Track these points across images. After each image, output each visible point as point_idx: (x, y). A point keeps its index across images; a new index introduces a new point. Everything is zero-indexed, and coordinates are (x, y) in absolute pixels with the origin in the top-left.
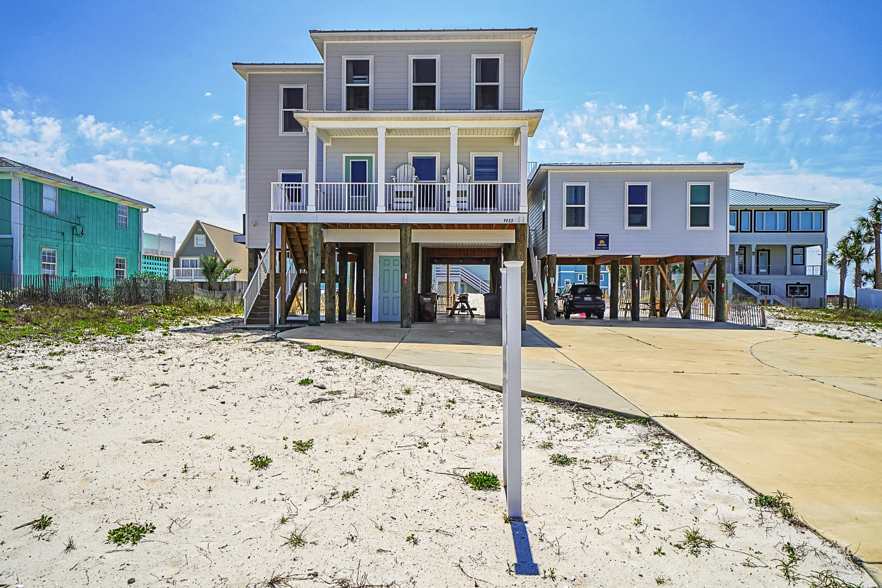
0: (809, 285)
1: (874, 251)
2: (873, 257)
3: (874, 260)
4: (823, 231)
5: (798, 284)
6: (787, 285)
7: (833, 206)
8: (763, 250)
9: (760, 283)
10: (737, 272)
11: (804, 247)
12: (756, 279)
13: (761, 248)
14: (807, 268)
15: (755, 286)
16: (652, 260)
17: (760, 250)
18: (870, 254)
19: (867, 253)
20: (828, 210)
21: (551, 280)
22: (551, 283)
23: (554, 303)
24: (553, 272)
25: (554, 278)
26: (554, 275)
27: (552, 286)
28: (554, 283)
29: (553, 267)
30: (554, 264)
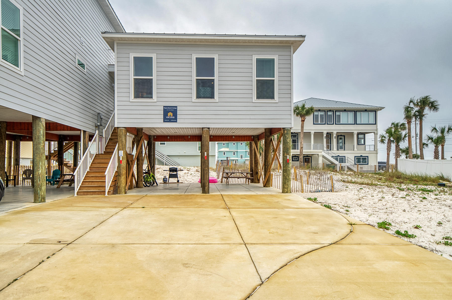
0: (368, 157)
1: (407, 135)
2: (407, 138)
3: (407, 140)
4: (375, 124)
5: (361, 156)
6: (355, 157)
7: (381, 108)
8: (341, 136)
9: (339, 156)
10: (325, 149)
11: (364, 134)
12: (337, 153)
13: (340, 135)
14: (366, 146)
15: (336, 158)
16: (248, 138)
17: (340, 136)
18: (405, 136)
19: (403, 137)
20: (378, 111)
21: (120, 154)
22: (120, 156)
23: (123, 177)
24: (122, 145)
25: (123, 151)
26: (123, 148)
27: (121, 159)
28: (123, 156)
29: (122, 140)
30: (123, 136)
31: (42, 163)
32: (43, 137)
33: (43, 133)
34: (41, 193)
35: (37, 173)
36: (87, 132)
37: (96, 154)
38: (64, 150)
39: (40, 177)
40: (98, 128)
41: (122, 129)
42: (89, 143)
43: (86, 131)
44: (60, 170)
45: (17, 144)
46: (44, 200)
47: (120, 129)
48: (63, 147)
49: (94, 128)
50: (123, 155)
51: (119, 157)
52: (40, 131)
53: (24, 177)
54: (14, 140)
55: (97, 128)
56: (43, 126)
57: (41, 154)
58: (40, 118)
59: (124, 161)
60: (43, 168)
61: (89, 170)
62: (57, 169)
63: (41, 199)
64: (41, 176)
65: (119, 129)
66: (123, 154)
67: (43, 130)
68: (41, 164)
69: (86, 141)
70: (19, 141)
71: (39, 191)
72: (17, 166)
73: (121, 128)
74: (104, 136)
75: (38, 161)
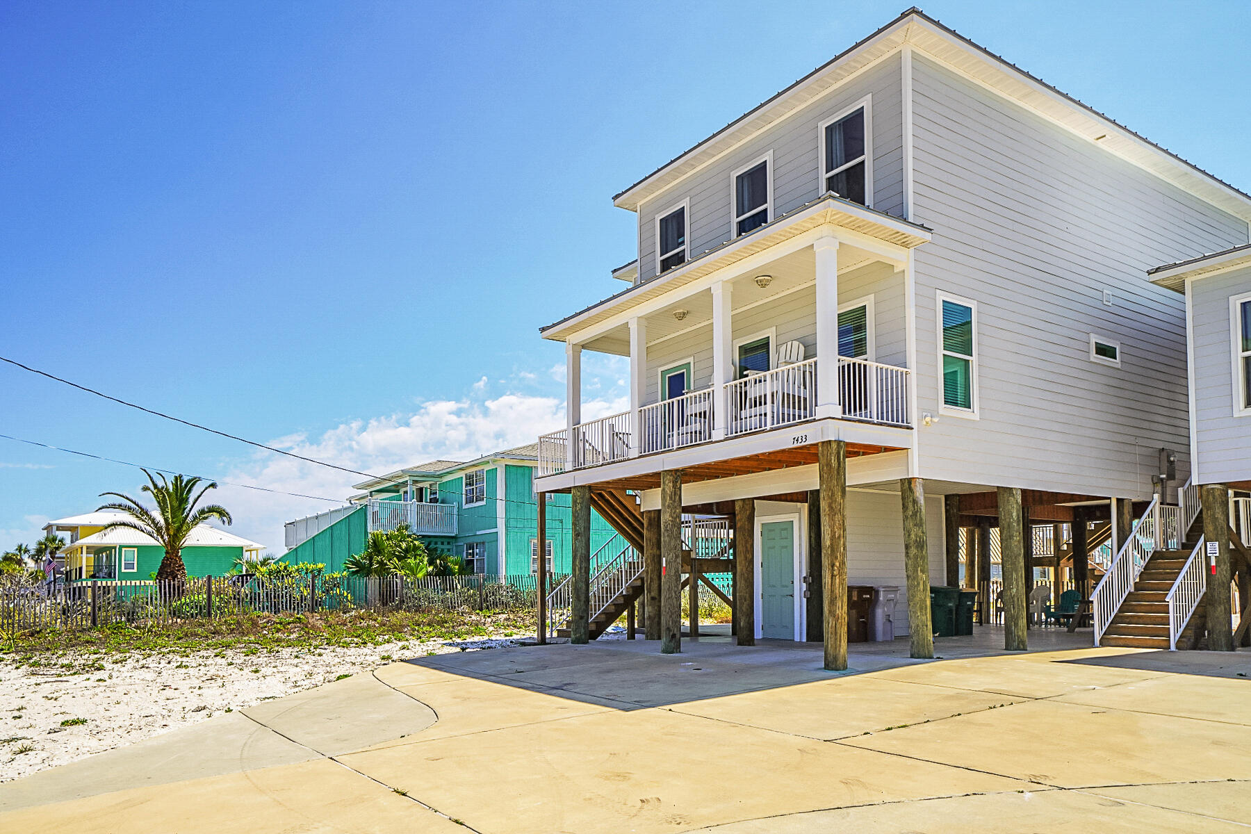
21: (1208, 549)
22: (1209, 555)
23: (1223, 608)
24: (1216, 528)
25: (1217, 543)
26: (1217, 534)
27: (1213, 563)
28: (1217, 555)
29: (1214, 515)
30: (1217, 506)
31: (1017, 575)
32: (1018, 525)
33: (1018, 518)
34: (1018, 632)
35: (1009, 594)
36: (1125, 502)
37: (1155, 552)
38: (1087, 544)
39: (1014, 601)
40: (1162, 485)
41: (1213, 489)
42: (1135, 522)
43: (1123, 500)
44: (1079, 591)
45: (983, 535)
46: (1023, 645)
47: (1208, 489)
48: (1085, 539)
49: (1150, 487)
50: (1220, 553)
51: (1208, 559)
52: (1012, 514)
53: (999, 606)
54: (978, 526)
55: (1159, 488)
56: (1017, 503)
57: (1015, 557)
58: (1011, 489)
59: (1222, 566)
60: (1020, 583)
61: (1133, 590)
62: (1073, 589)
63: (1018, 644)
64: (1016, 599)
65: (1205, 488)
66: (1217, 549)
67: (1018, 510)
68: (1014, 576)
69: (1125, 522)
70: (988, 527)
71: (1013, 627)
72: (985, 582)
73: (1210, 487)
74: (1181, 503)
75: (1010, 570)
